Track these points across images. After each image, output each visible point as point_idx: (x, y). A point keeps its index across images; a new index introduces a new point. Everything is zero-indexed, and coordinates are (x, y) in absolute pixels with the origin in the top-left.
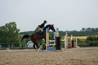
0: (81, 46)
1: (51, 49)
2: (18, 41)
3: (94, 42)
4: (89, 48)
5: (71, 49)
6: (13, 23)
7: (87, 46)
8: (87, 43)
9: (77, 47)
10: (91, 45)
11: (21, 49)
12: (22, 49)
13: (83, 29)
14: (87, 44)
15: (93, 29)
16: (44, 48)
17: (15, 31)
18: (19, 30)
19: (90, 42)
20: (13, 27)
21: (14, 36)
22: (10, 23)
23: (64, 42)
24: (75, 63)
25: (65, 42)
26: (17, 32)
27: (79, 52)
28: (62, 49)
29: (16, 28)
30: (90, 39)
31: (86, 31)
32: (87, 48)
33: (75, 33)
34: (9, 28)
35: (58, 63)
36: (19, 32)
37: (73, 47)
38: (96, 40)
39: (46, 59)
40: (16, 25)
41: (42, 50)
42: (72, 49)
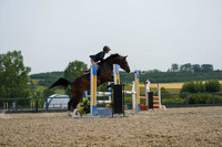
0: (168, 105)
1: (101, 113)
2: (27, 95)
3: (199, 95)
4: (188, 109)
5: (146, 112)
6: (15, 53)
7: (184, 105)
8: (182, 97)
9: (161, 106)
10: (192, 103)
11: (33, 112)
12: (37, 112)
13: (175, 66)
14: (182, 101)
15: (196, 67)
16: (87, 110)
17: (20, 72)
18: (29, 69)
19: (190, 96)
20: (16, 61)
21: (17, 82)
22: (9, 54)
23: (130, 95)
24: (155, 143)
25: (134, 96)
26: (24, 74)
27: (165, 119)
28: (127, 112)
29: (21, 65)
30: (189, 89)
31: (181, 71)
32: (182, 110)
33: (156, 76)
34: (6, 65)
35: (118, 143)
36: (30, 74)
37: (151, 106)
38: (202, 91)
39: (90, 134)
40: (21, 57)
41: (82, 113)
42: (149, 111)
